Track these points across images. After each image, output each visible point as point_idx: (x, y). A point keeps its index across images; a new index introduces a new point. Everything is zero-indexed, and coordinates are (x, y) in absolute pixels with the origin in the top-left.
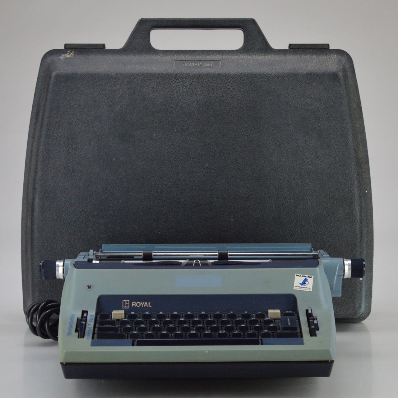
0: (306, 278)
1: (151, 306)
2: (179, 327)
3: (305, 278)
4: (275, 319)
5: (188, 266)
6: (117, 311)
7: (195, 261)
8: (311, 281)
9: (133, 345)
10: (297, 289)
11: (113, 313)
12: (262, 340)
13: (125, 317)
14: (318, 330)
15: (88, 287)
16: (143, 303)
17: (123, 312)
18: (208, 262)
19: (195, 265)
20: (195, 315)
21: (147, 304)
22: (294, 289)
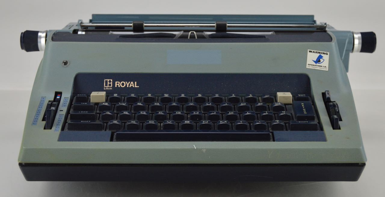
0: (321, 54)
1: (138, 87)
2: (170, 114)
3: (319, 54)
4: (285, 104)
5: (183, 38)
6: (97, 92)
7: (190, 33)
8: (326, 58)
9: (112, 140)
10: (311, 67)
11: (91, 95)
12: (272, 133)
13: (106, 101)
14: (341, 120)
15: (63, 64)
16: (128, 83)
17: (103, 94)
18: (204, 34)
19: (190, 38)
20: (190, 98)
21: (133, 84)
22: (307, 67)
